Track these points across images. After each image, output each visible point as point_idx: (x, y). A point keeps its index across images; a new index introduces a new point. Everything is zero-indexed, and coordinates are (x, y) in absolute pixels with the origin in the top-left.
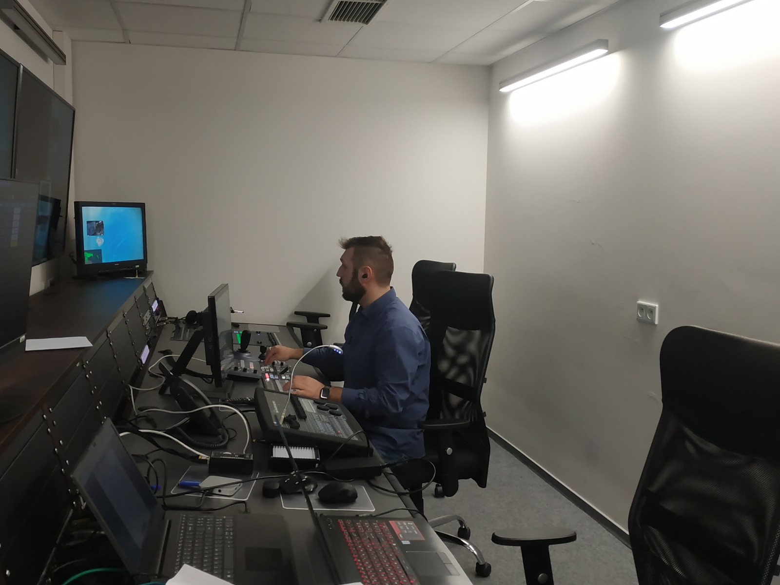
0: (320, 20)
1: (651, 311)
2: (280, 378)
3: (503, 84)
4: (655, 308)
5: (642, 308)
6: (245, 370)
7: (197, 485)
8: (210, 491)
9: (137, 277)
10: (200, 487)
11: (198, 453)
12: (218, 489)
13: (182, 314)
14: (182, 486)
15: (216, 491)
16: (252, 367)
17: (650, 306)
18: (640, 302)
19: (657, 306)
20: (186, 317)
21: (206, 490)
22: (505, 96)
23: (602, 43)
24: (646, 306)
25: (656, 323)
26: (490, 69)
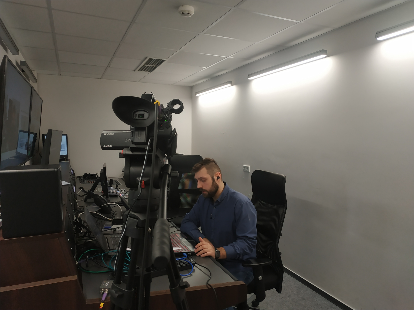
0: (134, 71)
1: (248, 168)
2: (125, 195)
3: (197, 93)
4: (249, 167)
5: (245, 167)
6: (113, 193)
7: (110, 228)
8: (115, 229)
9: (66, 161)
10: (112, 228)
11: (108, 218)
12: (118, 228)
13: (82, 175)
14: (105, 228)
15: (117, 229)
16: (115, 192)
17: (247, 167)
18: (244, 165)
19: (249, 166)
20: (83, 176)
21: (114, 229)
22: (198, 97)
23: (230, 82)
24: (246, 167)
25: (249, 172)
26: (192, 88)
